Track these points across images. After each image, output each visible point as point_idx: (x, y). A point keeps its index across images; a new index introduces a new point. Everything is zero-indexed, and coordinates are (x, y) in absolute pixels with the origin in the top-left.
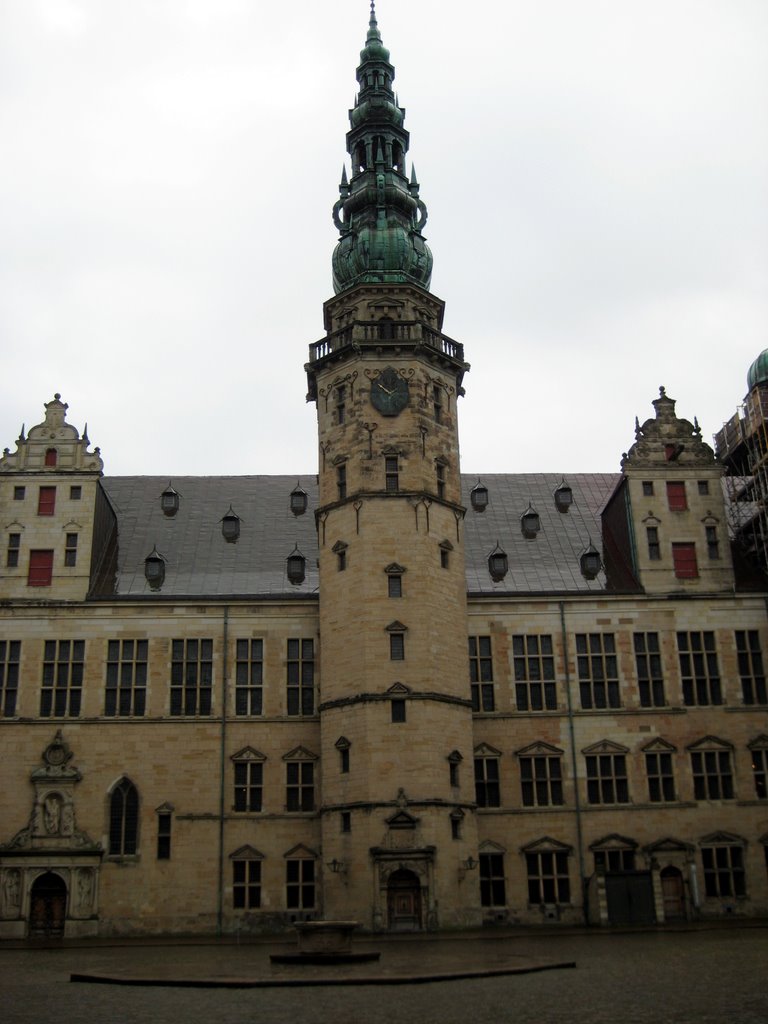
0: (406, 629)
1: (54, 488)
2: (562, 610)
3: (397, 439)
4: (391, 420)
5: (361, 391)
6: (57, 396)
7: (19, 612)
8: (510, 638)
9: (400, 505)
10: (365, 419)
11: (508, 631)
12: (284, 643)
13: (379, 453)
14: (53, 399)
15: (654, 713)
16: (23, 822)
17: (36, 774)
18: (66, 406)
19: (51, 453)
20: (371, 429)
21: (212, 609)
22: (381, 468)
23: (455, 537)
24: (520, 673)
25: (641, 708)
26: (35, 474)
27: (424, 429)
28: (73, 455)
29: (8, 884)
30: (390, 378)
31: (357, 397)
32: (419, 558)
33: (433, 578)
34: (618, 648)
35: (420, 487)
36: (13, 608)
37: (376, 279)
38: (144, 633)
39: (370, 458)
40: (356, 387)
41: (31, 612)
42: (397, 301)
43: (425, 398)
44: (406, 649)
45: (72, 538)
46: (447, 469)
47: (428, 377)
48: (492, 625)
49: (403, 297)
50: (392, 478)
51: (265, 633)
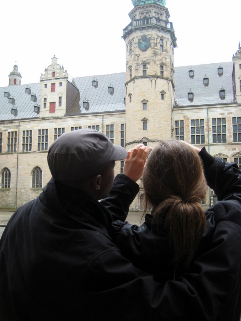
0: (147, 120)
1: (55, 84)
2: (208, 110)
3: (146, 59)
4: (144, 52)
5: (136, 43)
6: (55, 56)
7: (47, 121)
8: (190, 121)
9: (147, 80)
10: (137, 53)
11: (189, 118)
12: (120, 125)
13: (141, 64)
15: (238, 144)
18: (57, 58)
19: (54, 73)
20: (138, 56)
21: (99, 116)
22: (141, 68)
23: (167, 89)
24: (193, 132)
25: (233, 143)
26: (49, 80)
27: (155, 54)
28: (60, 73)
30: (144, 38)
31: (134, 46)
32: (152, 97)
33: (157, 103)
34: (227, 122)
35: (153, 74)
37: (143, 3)
38: (80, 124)
39: (138, 66)
40: (134, 42)
41: (50, 120)
42: (148, 10)
43: (156, 43)
44: (148, 126)
45: (60, 98)
46: (165, 67)
47: (158, 36)
48: (184, 116)
49: (150, 9)
50: (144, 71)
51: (114, 123)
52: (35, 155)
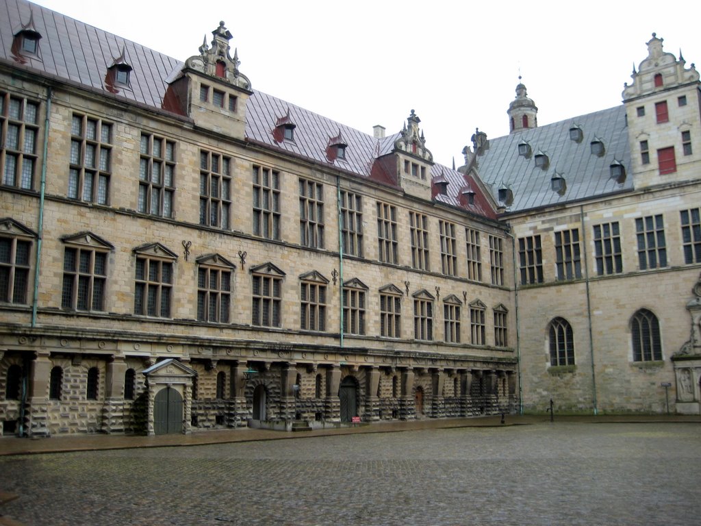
1: (665, 102)
6: (654, 35)
7: (657, 195)
14: (651, 37)
16: (687, 337)
17: (690, 304)
18: (662, 40)
19: (658, 77)
26: (649, 95)
28: (675, 74)
29: (683, 378)
36: (652, 192)
41: (665, 193)
45: (686, 134)
52: (633, 281)
